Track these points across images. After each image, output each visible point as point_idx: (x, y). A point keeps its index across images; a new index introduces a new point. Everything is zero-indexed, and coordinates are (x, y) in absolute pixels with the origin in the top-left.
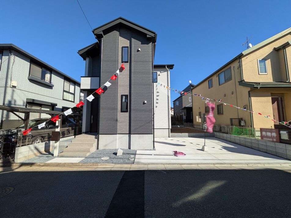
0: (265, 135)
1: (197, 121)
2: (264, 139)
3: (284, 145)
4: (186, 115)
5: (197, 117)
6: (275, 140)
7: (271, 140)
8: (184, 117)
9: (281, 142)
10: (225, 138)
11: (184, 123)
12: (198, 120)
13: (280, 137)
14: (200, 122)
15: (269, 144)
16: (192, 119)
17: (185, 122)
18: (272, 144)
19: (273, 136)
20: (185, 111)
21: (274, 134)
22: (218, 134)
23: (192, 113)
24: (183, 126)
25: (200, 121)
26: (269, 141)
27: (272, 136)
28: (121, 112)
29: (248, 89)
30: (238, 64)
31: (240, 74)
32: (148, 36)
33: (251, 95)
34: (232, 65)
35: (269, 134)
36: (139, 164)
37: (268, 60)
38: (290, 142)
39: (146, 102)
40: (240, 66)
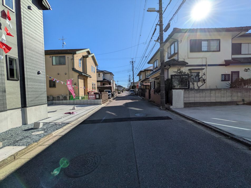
2: (90, 99)
3: (97, 100)
6: (94, 99)
13: (96, 97)
15: (92, 101)
18: (93, 101)
21: (94, 96)
26: (92, 99)
28: (8, 79)
29: (78, 74)
30: (72, 57)
31: (72, 63)
32: (43, 3)
33: (79, 78)
34: (67, 56)
35: (92, 97)
36: (73, 121)
37: (81, 61)
38: (99, 98)
39: (41, 72)
40: (73, 59)
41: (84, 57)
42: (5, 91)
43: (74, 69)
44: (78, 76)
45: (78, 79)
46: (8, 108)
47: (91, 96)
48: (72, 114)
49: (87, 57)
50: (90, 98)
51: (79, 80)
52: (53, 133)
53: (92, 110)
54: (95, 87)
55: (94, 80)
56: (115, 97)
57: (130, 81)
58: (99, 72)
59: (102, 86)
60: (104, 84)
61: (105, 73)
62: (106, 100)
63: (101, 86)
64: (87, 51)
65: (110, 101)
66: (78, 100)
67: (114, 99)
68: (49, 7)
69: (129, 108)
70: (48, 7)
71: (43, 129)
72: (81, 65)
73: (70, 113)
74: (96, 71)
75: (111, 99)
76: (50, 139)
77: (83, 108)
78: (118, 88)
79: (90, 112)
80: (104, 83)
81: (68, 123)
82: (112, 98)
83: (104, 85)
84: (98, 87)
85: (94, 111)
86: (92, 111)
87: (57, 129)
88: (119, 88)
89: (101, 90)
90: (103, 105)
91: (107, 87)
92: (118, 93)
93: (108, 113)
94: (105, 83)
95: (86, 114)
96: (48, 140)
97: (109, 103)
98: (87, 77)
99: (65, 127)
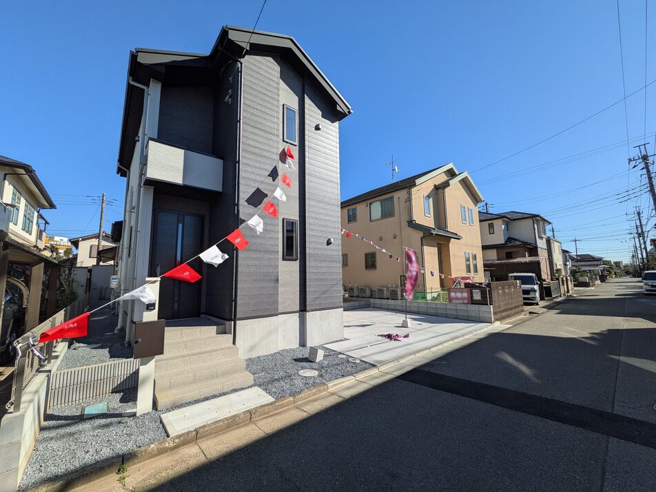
0: (454, 297)
2: (454, 301)
3: (477, 306)
6: (466, 301)
7: (461, 302)
9: (472, 304)
13: (472, 297)
15: (460, 307)
18: (464, 307)
21: (465, 295)
26: (459, 303)
27: (462, 296)
28: (284, 259)
29: (421, 234)
30: (406, 196)
31: (408, 210)
32: (338, 108)
33: (424, 243)
34: (396, 195)
35: (459, 295)
36: (386, 364)
37: (431, 199)
38: (483, 302)
39: (332, 240)
40: (409, 200)
41: (437, 188)
42: (277, 280)
43: (412, 224)
44: (422, 238)
45: (422, 245)
46: (281, 309)
47: (455, 292)
48: (395, 340)
49: (446, 185)
50: (453, 299)
51: (425, 248)
52: (330, 384)
53: (453, 339)
54: (475, 266)
55: (472, 246)
56: (559, 299)
57: (641, 235)
58: (487, 219)
59: (503, 262)
60: (509, 256)
61: (510, 219)
62: (511, 309)
63: (498, 260)
64: (448, 171)
65: (530, 313)
66: (423, 301)
67: (549, 308)
68: (349, 109)
69: (622, 358)
70: (346, 111)
71: (321, 367)
72: (429, 210)
73: (389, 336)
74: (476, 218)
75: (537, 304)
76: (319, 399)
77: (430, 327)
78: (575, 264)
79: (445, 345)
80: (511, 250)
81: (374, 366)
82: (542, 303)
83: (511, 258)
84: (485, 266)
85: (459, 342)
86: (452, 342)
87: (343, 376)
88: (583, 263)
89: (497, 273)
90: (498, 327)
91: (521, 264)
92: (575, 286)
93: (506, 363)
94: (515, 250)
95: (430, 348)
96: (315, 400)
97: (523, 321)
98: (448, 239)
99: (361, 376)
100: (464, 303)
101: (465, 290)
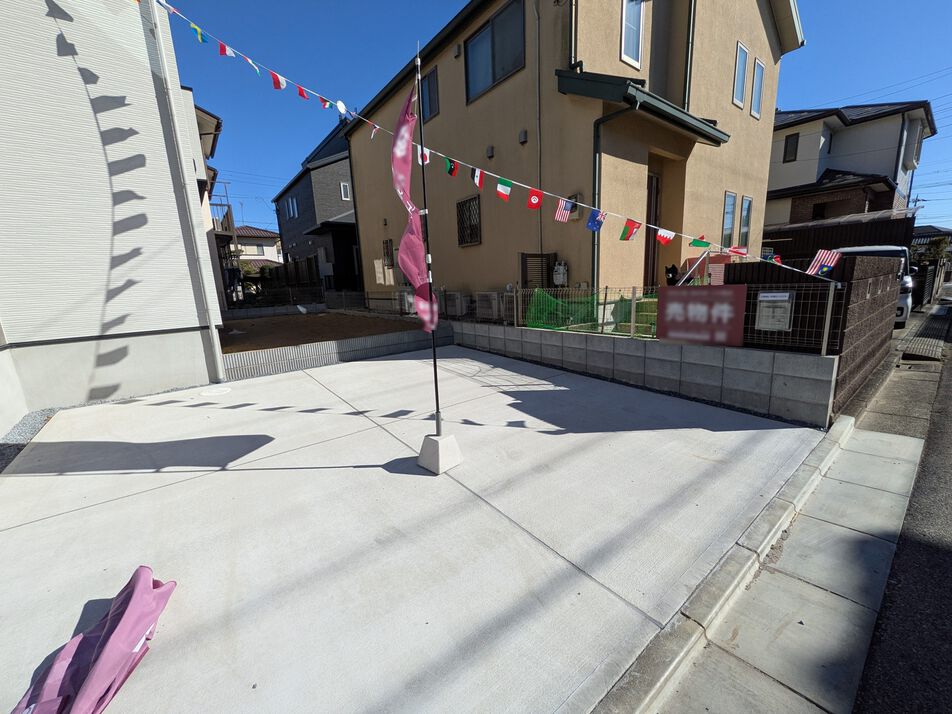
0: (680, 319)
1: (378, 282)
2: (672, 334)
3: (767, 355)
4: (332, 258)
5: (378, 264)
6: (721, 336)
7: (704, 336)
8: (326, 268)
9: (746, 345)
10: (499, 346)
11: (326, 293)
12: (382, 276)
13: (750, 320)
14: (390, 286)
16: (357, 273)
17: (329, 288)
18: (711, 357)
19: (714, 320)
20: (328, 240)
21: (723, 311)
22: (466, 329)
23: (359, 251)
24: (322, 306)
25: (390, 280)
26: (694, 342)
27: (710, 317)
29: (595, 112)
33: (603, 142)
35: (698, 311)
38: (802, 339)
43: (574, 81)
44: (597, 124)
45: (596, 153)
47: (686, 301)
50: (675, 325)
51: (607, 161)
55: (746, 175)
59: (810, 224)
60: (820, 212)
61: (844, 120)
63: (794, 222)
65: (906, 357)
80: (825, 199)
83: (823, 218)
100: (712, 343)
101: (726, 293)
